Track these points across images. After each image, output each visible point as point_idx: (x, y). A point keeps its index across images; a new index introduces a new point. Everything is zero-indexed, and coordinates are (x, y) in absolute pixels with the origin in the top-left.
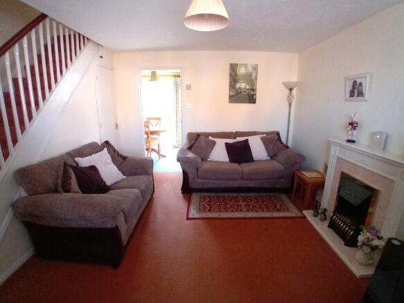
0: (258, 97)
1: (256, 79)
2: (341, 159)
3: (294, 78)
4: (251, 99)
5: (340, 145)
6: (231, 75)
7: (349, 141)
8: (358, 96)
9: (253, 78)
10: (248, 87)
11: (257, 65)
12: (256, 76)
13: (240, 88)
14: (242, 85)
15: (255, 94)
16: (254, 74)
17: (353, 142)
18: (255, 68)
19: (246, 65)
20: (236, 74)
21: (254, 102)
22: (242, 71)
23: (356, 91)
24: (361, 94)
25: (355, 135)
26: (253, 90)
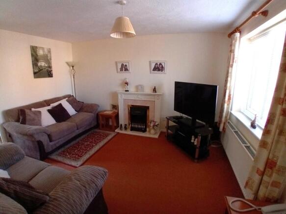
0: (54, 73)
1: (51, 59)
2: (126, 99)
3: (70, 59)
4: (50, 74)
5: (123, 93)
6: (32, 55)
7: (126, 91)
8: (125, 70)
9: (49, 58)
10: (46, 65)
11: (50, 49)
12: (51, 57)
13: (41, 66)
14: (42, 64)
15: (52, 71)
16: (49, 55)
17: (128, 91)
18: (49, 51)
19: (43, 48)
20: (37, 55)
21: (52, 76)
22: (40, 53)
23: (124, 69)
24: (126, 70)
25: (128, 88)
26: (50, 67)
